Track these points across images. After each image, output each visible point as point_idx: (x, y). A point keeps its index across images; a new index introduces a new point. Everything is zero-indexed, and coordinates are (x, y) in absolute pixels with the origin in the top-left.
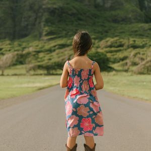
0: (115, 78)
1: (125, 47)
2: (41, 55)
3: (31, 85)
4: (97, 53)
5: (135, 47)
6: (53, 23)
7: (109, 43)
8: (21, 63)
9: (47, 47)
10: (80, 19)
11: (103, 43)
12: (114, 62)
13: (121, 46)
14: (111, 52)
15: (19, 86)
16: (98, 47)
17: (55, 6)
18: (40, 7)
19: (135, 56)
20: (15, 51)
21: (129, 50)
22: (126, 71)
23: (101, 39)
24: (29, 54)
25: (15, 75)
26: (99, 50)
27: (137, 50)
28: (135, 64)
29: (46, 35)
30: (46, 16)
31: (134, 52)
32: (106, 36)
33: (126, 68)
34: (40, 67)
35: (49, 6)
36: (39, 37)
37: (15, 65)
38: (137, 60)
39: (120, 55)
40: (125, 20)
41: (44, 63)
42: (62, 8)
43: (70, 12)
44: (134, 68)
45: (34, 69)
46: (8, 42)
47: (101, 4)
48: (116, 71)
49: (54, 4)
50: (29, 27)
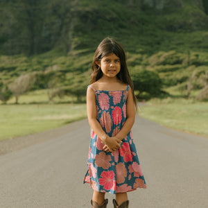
0: (170, 106)
1: (184, 64)
2: (69, 76)
3: (55, 117)
4: (146, 72)
5: (197, 64)
6: (85, 32)
7: (162, 59)
8: (42, 87)
9: (77, 65)
10: (122, 26)
11: (153, 59)
12: (169, 85)
13: (179, 62)
14: (165, 71)
15: (39, 118)
16: (146, 65)
17: (87, 9)
18: (67, 11)
19: (198, 76)
20: (33, 70)
21: (190, 68)
22: (186, 97)
23: (151, 53)
24: (52, 74)
25: (34, 103)
26: (149, 69)
27: (201, 68)
28: (198, 87)
29: (76, 48)
30: (75, 22)
31: (196, 71)
32: (158, 50)
33: (186, 93)
34: (67, 92)
35: (80, 9)
36: (65, 51)
37: (33, 89)
38: (200, 81)
39: (178, 75)
40: (184, 27)
41: (73, 87)
42: (97, 12)
43: (108, 17)
44: (197, 93)
45: (59, 94)
46: (24, 58)
47: (151, 5)
48: (172, 97)
49: (86, 5)
50: (53, 38)
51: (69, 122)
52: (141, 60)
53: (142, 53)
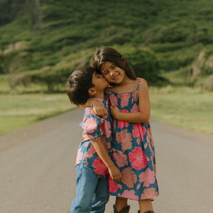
0: (172, 98)
1: (188, 42)
2: (36, 56)
3: (22, 112)
4: (138, 52)
5: (206, 41)
7: (159, 35)
9: (47, 40)
11: (147, 34)
12: (168, 69)
13: (180, 39)
14: (163, 51)
21: (196, 47)
22: (191, 85)
23: (146, 26)
24: (14, 54)
29: (45, 20)
31: (204, 50)
32: (154, 21)
33: (191, 79)
34: (35, 79)
39: (180, 56)
45: (24, 82)
48: (174, 85)
50: (14, 5)
51: (42, 118)
52: (132, 36)
53: (133, 26)
